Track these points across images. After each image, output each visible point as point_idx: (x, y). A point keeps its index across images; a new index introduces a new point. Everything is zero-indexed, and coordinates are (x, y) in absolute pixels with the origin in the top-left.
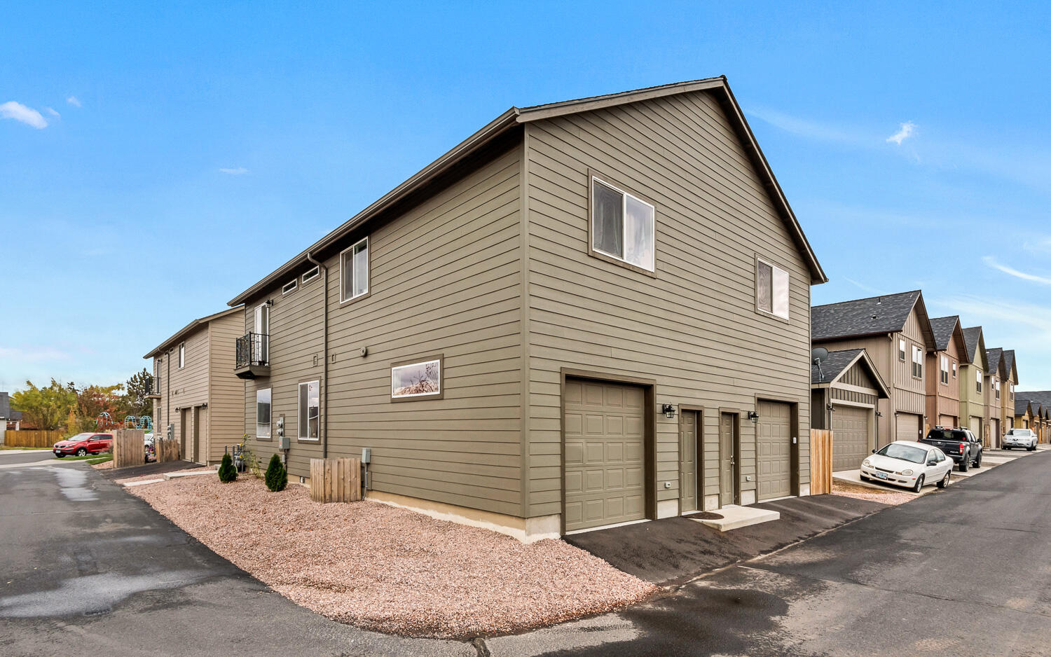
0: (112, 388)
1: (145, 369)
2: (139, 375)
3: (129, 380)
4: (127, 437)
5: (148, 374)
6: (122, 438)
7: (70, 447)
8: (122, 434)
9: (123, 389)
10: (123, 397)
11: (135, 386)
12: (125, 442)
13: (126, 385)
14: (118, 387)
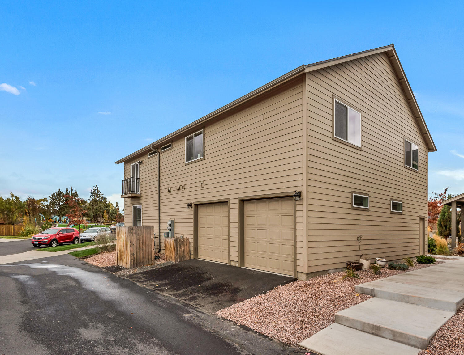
0: (41, 200)
1: (59, 190)
2: (56, 193)
3: (51, 196)
4: (138, 235)
5: (61, 193)
6: (135, 236)
7: (45, 239)
8: (134, 231)
9: (47, 201)
10: (47, 205)
11: (54, 199)
12: (138, 240)
13: (49, 199)
14: (45, 200)
